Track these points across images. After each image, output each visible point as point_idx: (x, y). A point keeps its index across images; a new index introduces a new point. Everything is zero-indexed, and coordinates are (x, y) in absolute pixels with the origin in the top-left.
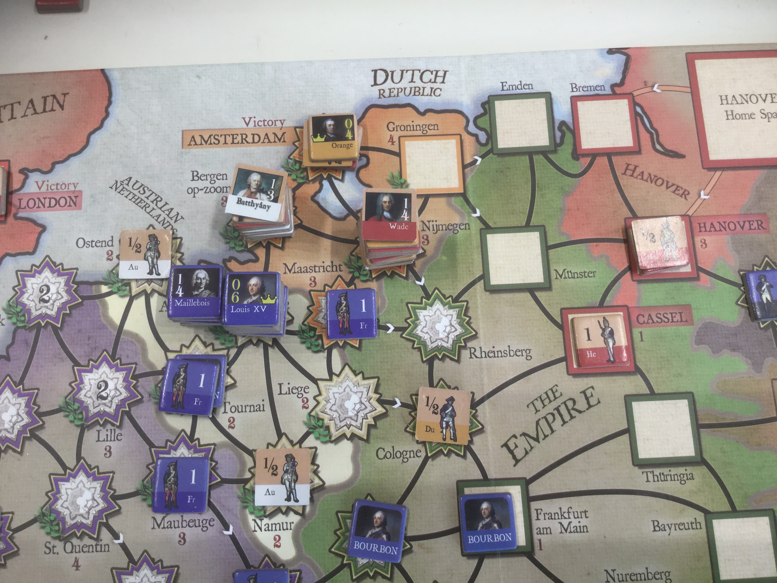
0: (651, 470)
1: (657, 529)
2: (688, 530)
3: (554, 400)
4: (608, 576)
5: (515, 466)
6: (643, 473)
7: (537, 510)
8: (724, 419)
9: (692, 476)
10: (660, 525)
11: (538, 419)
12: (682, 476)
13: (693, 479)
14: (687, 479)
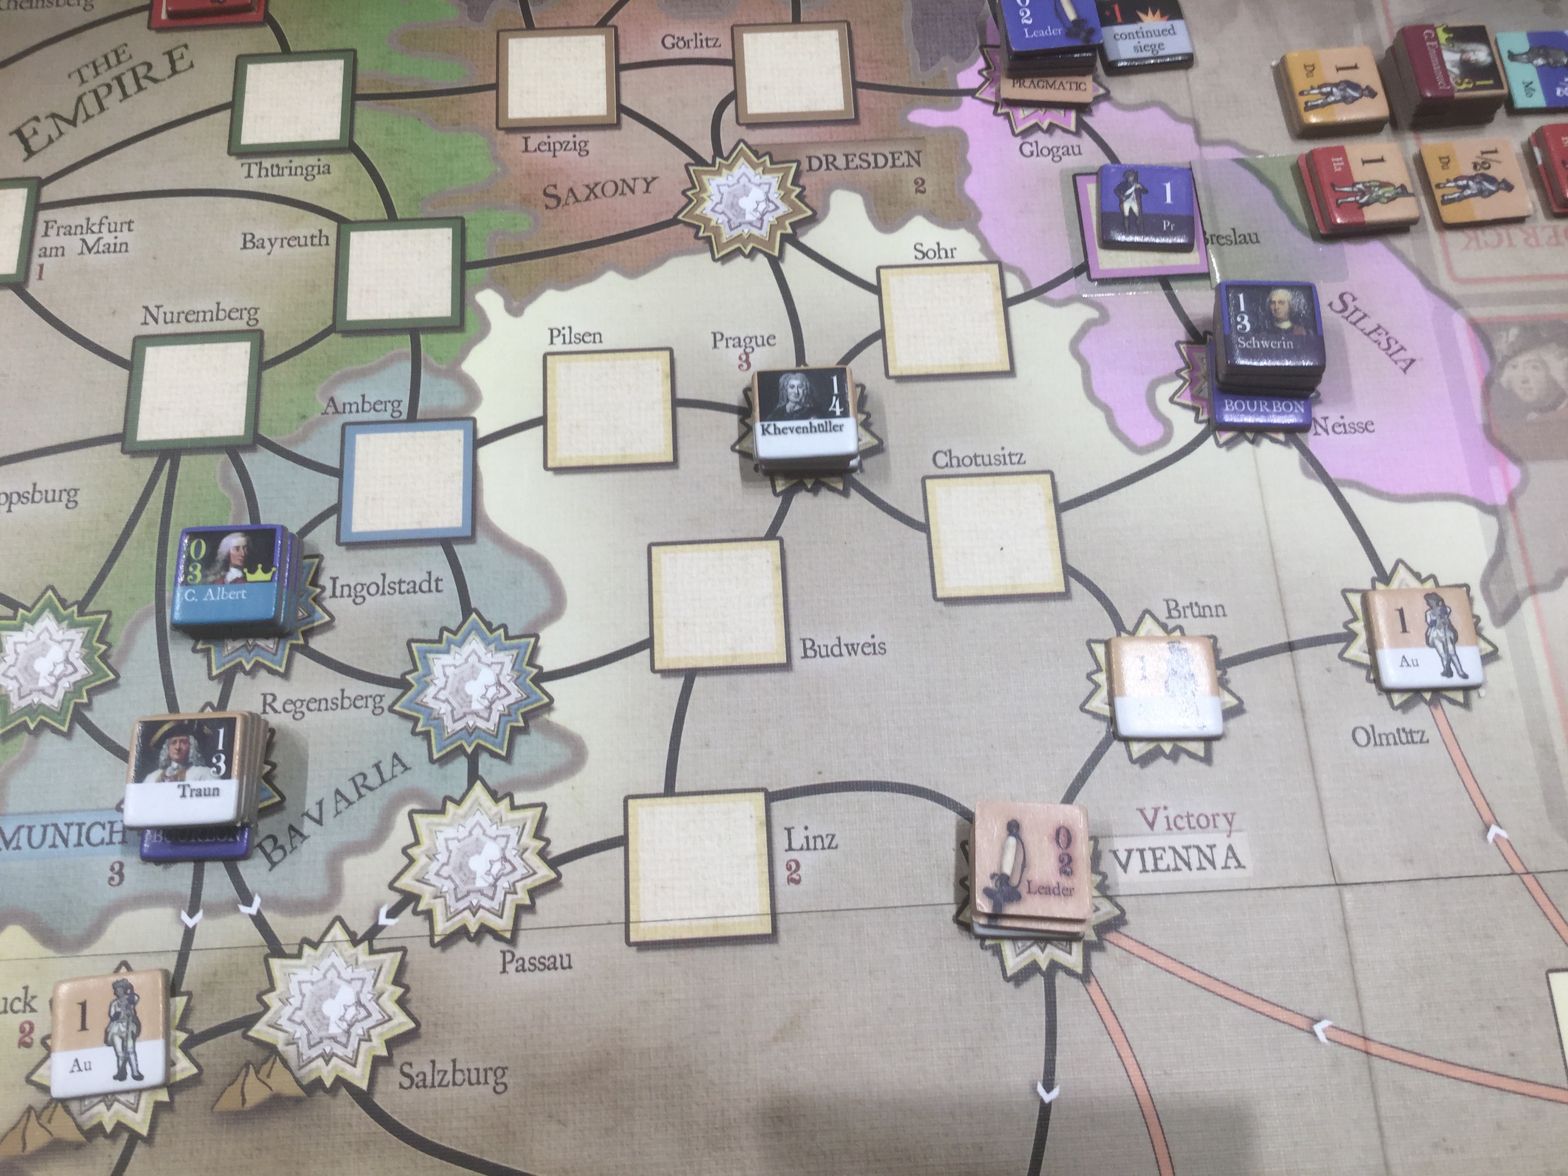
0: (258, 160)
1: (249, 245)
2: (305, 249)
3: (116, 66)
4: (148, 316)
5: (25, 160)
6: (242, 165)
7: (47, 223)
8: (401, 87)
9: (329, 169)
10: (255, 240)
11: (81, 93)
12: (310, 169)
13: (329, 173)
14: (319, 173)
